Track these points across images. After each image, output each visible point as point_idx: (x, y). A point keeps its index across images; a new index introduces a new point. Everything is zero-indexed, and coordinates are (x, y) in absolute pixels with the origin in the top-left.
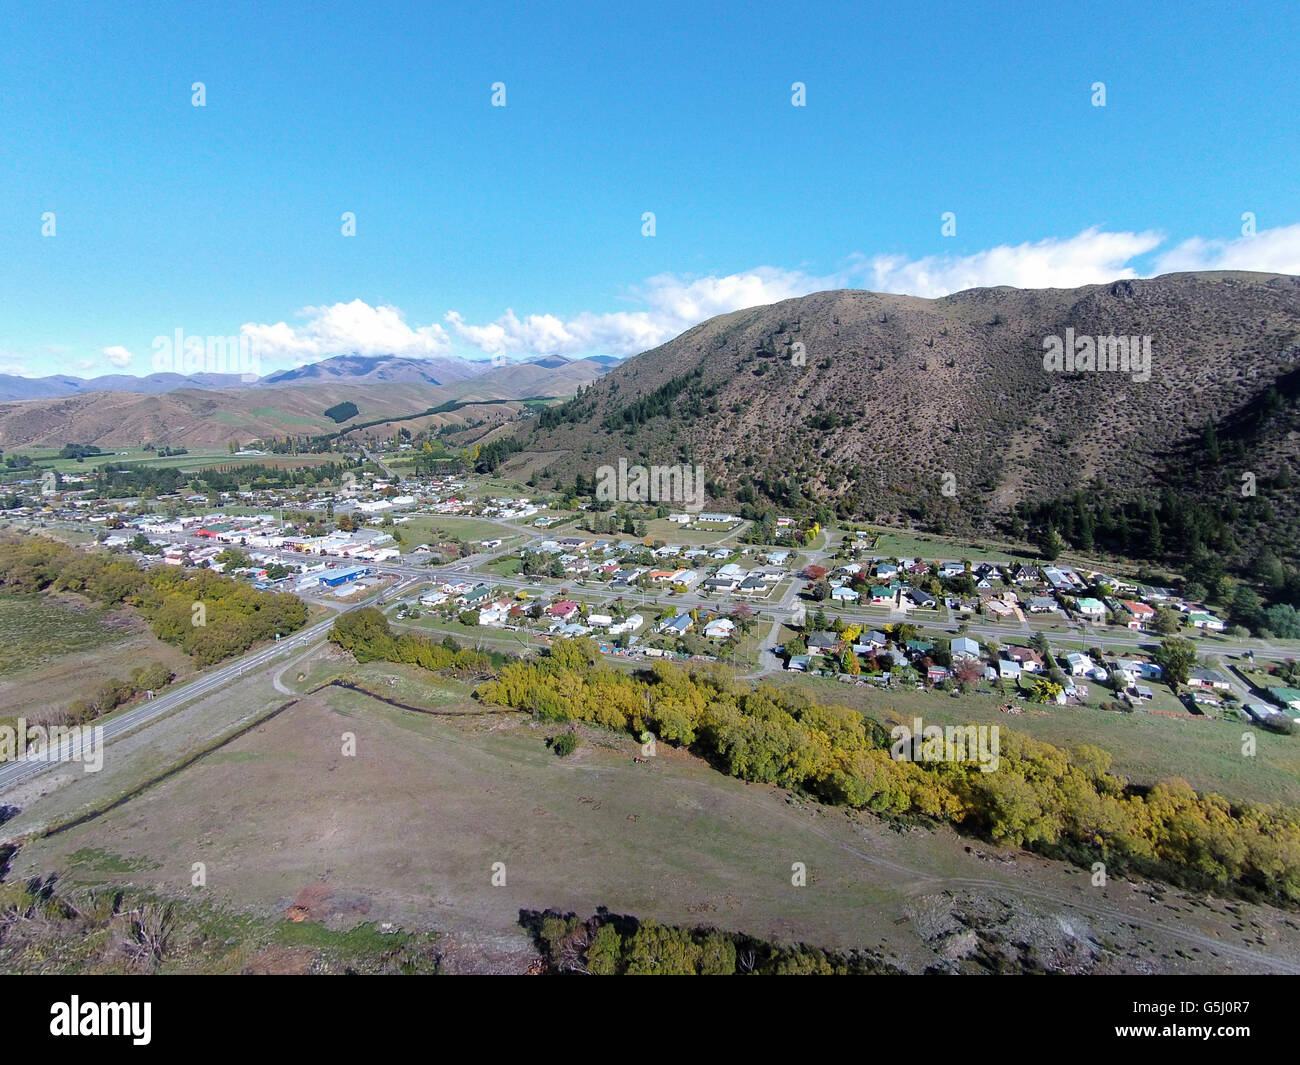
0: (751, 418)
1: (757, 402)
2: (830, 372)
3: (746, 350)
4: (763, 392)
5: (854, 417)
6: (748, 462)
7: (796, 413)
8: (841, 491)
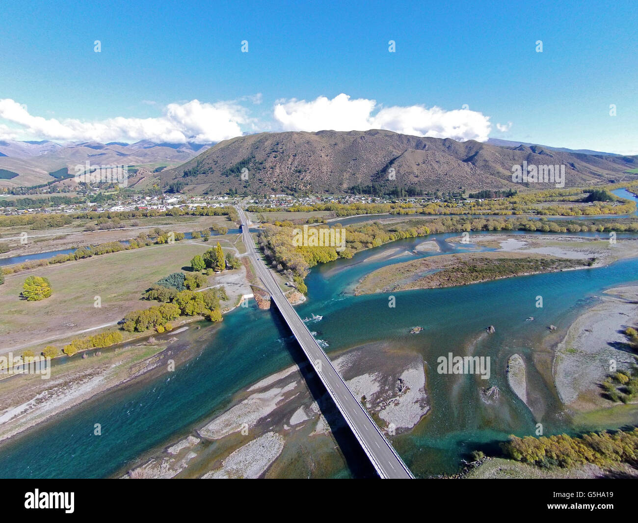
0: (278, 170)
1: (277, 166)
2: (297, 157)
3: (268, 150)
4: (278, 163)
5: (307, 170)
6: (281, 182)
7: (290, 169)
8: (308, 188)
